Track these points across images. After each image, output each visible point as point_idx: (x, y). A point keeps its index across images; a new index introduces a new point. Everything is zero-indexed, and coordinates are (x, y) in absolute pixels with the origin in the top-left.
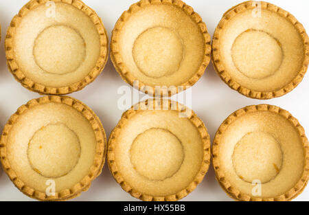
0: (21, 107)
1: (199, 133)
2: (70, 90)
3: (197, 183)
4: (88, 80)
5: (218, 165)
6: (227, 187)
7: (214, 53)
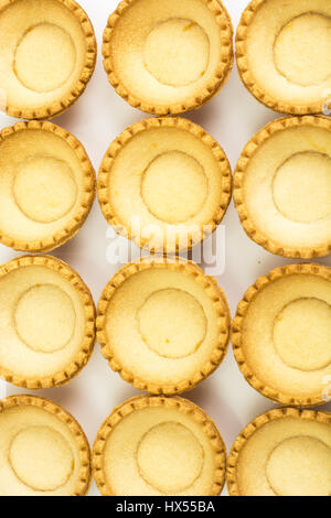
0: (112, 366)
1: (140, 133)
2: (90, 303)
3: (204, 134)
4: (75, 280)
5: (179, 106)
6: (208, 93)
7: (38, 116)
